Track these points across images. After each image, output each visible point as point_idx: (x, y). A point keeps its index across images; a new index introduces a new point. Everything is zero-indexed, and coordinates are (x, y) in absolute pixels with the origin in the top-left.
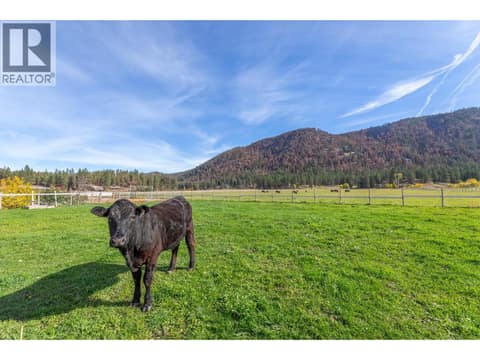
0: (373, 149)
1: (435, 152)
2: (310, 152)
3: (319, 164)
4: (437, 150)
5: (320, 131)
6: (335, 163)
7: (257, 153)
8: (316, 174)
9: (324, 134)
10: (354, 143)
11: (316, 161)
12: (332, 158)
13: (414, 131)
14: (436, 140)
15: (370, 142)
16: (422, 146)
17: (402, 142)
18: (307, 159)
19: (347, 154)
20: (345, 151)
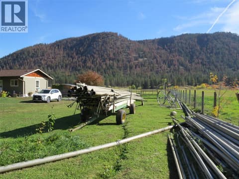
0: (161, 57)
1: (198, 63)
2: (112, 56)
3: (117, 67)
4: (200, 61)
5: (121, 36)
6: (131, 68)
7: (61, 52)
8: (114, 76)
9: (124, 40)
10: (147, 50)
11: (115, 64)
12: (129, 62)
13: (189, 45)
14: (200, 53)
15: (159, 51)
16: (192, 57)
17: (180, 53)
18: (108, 62)
19: (141, 60)
20: (139, 57)
